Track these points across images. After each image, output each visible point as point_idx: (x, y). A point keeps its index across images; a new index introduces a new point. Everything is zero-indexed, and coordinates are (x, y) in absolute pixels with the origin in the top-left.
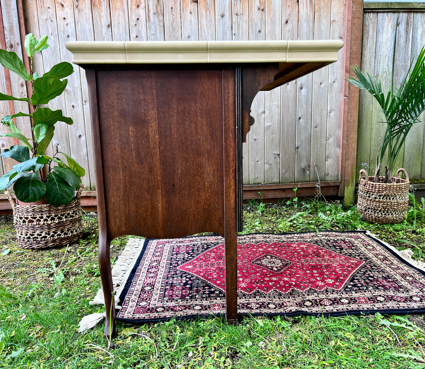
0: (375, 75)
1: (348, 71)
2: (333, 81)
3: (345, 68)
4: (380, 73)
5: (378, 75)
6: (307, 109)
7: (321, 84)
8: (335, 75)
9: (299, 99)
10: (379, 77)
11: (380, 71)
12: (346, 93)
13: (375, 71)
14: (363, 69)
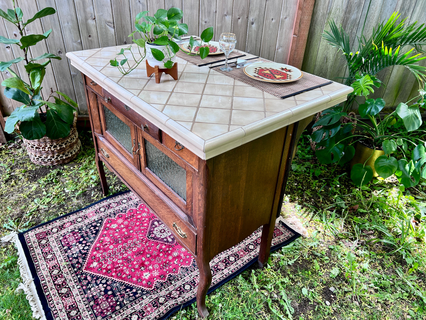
0: (328, 11)
1: (300, 8)
2: (285, 17)
3: (298, 5)
4: (333, 10)
5: (330, 13)
6: (256, 45)
7: (272, 20)
8: (288, 11)
9: (249, 34)
10: (332, 14)
11: (333, 8)
12: (296, 31)
13: (329, 8)
14: (318, 4)
